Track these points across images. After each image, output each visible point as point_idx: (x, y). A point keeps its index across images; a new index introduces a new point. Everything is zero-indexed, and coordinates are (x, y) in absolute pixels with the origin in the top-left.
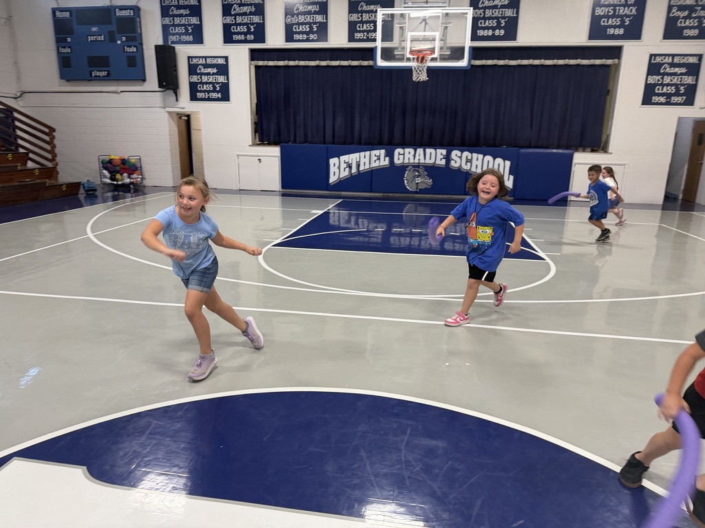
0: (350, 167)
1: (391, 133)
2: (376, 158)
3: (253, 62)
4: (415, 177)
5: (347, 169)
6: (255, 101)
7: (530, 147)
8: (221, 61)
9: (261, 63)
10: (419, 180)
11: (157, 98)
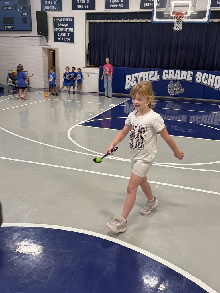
0: (137, 80)
1: (162, 61)
2: (152, 75)
3: (87, 20)
4: (174, 87)
5: (135, 82)
6: (88, 42)
8: (70, 20)
9: (92, 21)
10: (176, 89)
11: (37, 40)
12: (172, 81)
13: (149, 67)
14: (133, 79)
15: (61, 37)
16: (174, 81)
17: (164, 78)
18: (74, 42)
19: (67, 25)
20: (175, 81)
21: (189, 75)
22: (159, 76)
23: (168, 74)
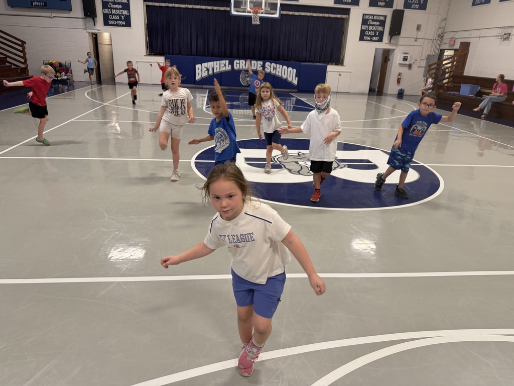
0: (208, 70)
1: (231, 50)
2: (223, 65)
3: (145, 3)
4: (246, 77)
5: (207, 72)
7: (305, 61)
8: (124, 1)
9: (150, 4)
10: (248, 79)
12: (243, 71)
13: (218, 56)
14: (204, 69)
15: (114, 20)
16: (245, 71)
17: (236, 67)
18: (130, 27)
19: (121, 7)
20: (247, 71)
21: (259, 66)
22: (230, 66)
23: (239, 63)
